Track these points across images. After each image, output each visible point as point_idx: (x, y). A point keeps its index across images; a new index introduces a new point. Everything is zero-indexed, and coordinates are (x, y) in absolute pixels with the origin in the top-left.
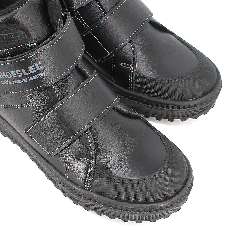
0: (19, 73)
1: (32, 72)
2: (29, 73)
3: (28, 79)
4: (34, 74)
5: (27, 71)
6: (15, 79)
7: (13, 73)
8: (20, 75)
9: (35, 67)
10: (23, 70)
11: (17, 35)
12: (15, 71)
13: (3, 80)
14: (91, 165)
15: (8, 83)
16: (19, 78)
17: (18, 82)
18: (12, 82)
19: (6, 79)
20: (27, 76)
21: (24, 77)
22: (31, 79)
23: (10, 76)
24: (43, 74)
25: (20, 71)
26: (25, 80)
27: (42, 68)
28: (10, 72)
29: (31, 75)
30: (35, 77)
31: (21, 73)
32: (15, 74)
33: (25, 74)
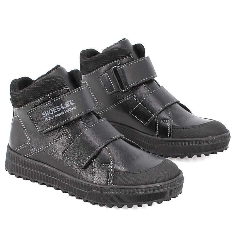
0: (58, 108)
1: (67, 106)
2: (65, 107)
3: (64, 112)
4: (68, 108)
5: (64, 106)
6: (55, 114)
7: (54, 109)
8: (59, 109)
9: (69, 103)
10: (61, 105)
11: (58, 80)
12: (56, 107)
13: (47, 117)
14: (112, 167)
15: (50, 119)
16: (58, 112)
17: (57, 115)
18: (53, 117)
19: (49, 116)
20: (64, 110)
21: (62, 111)
22: (66, 111)
23: (52, 113)
24: (74, 108)
25: (59, 107)
26: (63, 113)
27: (74, 104)
28: (52, 109)
29: (67, 109)
30: (69, 110)
31: (60, 108)
32: (56, 109)
33: (63, 108)
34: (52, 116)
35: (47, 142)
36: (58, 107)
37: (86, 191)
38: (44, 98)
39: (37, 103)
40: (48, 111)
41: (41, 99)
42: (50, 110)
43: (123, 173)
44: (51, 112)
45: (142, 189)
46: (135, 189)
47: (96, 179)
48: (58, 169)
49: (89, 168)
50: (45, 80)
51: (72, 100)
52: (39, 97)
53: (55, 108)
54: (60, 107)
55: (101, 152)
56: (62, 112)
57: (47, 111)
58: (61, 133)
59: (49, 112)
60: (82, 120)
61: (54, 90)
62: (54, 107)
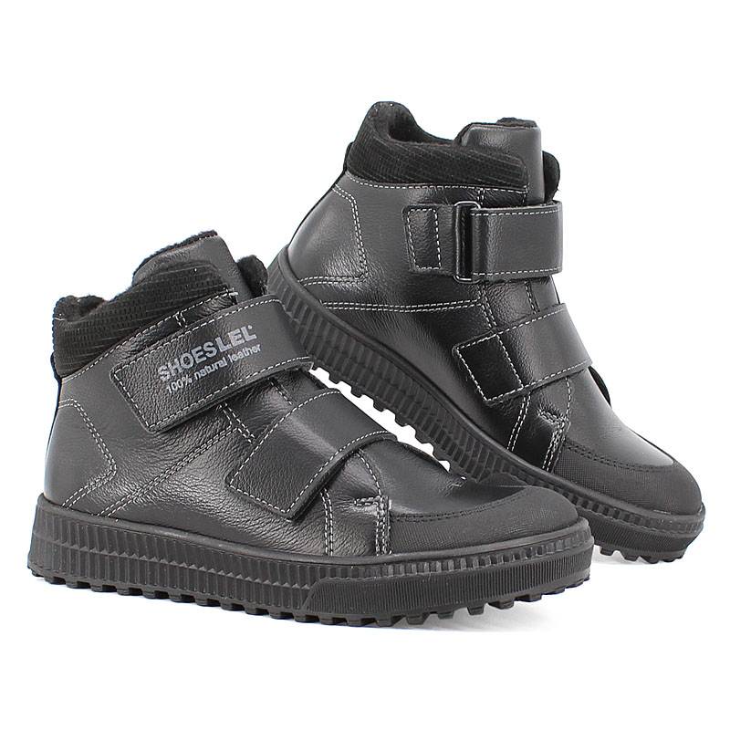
0: (209, 349)
1: (235, 344)
2: (229, 347)
5: (226, 341)
7: (197, 352)
8: (211, 352)
9: (242, 333)
10: (218, 339)
12: (202, 346)
13: (173, 379)
14: (382, 506)
15: (184, 383)
16: (210, 362)
17: (207, 370)
18: (192, 376)
19: (179, 376)
20: (225, 354)
21: (219, 356)
22: (233, 358)
23: (189, 363)
24: (256, 349)
25: (212, 344)
26: (223, 363)
27: (254, 337)
28: (191, 353)
29: (234, 351)
30: (240, 355)
31: (213, 349)
32: (202, 353)
33: (223, 349)
34: (190, 372)
35: (171, 460)
36: (209, 346)
37: (306, 587)
38: (162, 325)
39: (140, 342)
40: (179, 359)
41: (153, 329)
42: (184, 355)
43: (418, 519)
44: (187, 361)
45: (483, 558)
46: (462, 556)
47: (335, 544)
48: (210, 537)
49: (313, 514)
50: (167, 269)
51: (250, 327)
52: (146, 324)
53: (200, 348)
54: (215, 346)
55: (343, 467)
56: (221, 359)
57: (176, 360)
58: (218, 423)
59: (182, 362)
60: (277, 384)
61: (194, 299)
62: (196, 347)
